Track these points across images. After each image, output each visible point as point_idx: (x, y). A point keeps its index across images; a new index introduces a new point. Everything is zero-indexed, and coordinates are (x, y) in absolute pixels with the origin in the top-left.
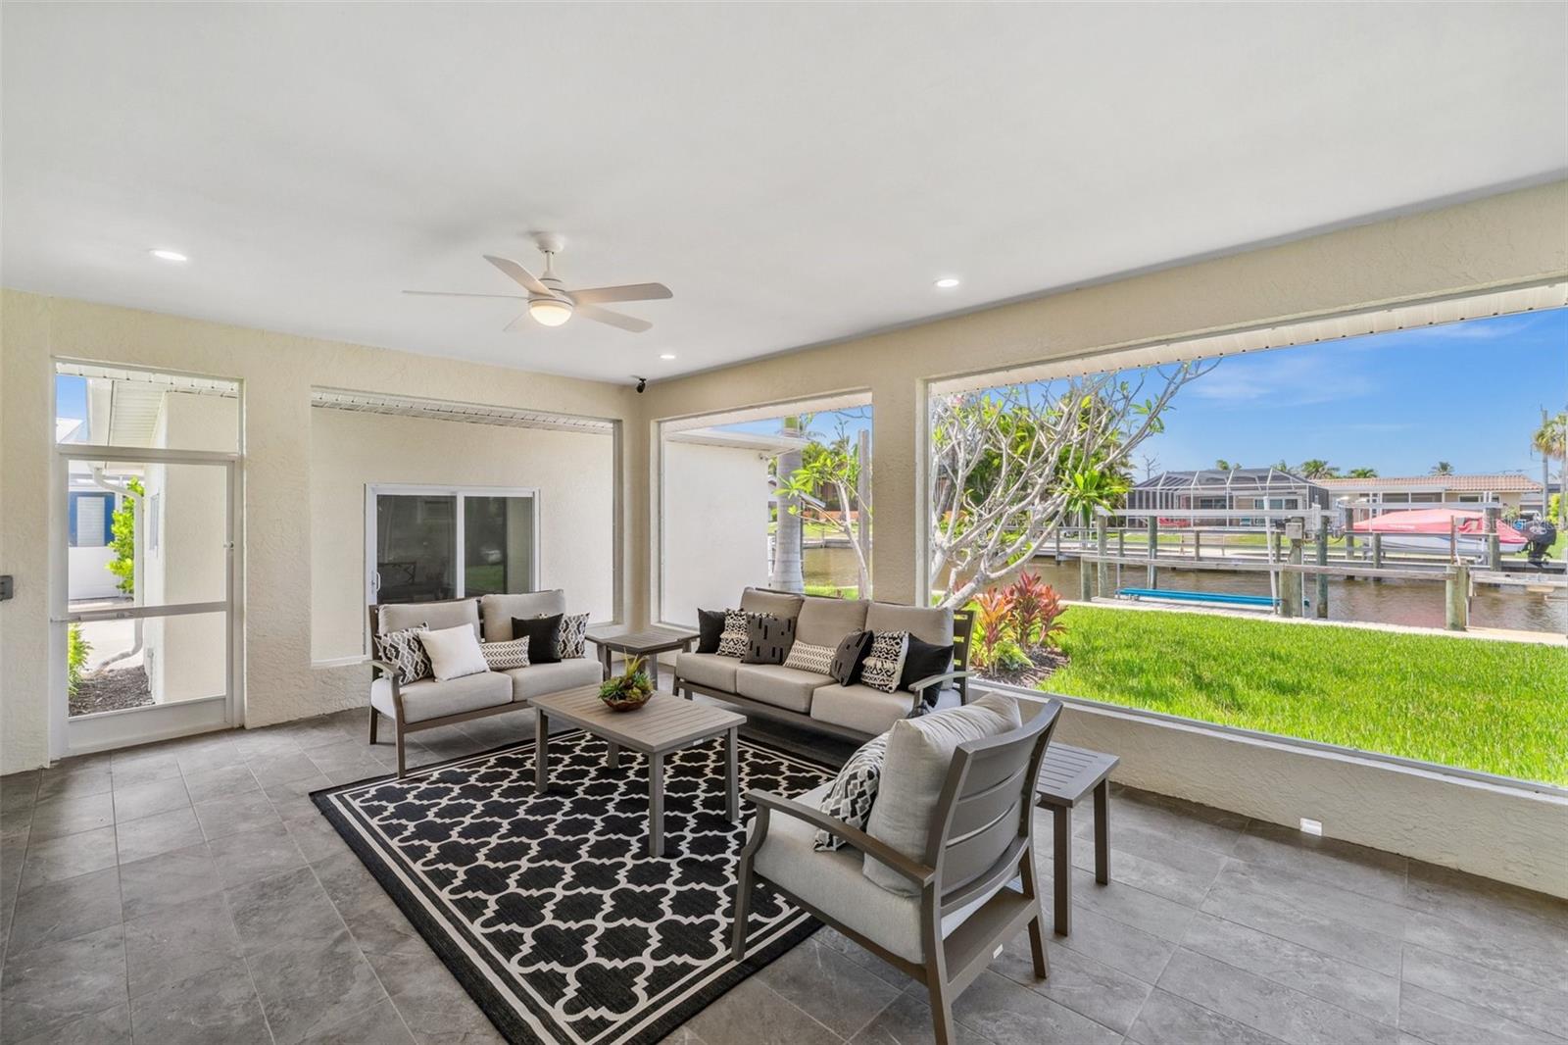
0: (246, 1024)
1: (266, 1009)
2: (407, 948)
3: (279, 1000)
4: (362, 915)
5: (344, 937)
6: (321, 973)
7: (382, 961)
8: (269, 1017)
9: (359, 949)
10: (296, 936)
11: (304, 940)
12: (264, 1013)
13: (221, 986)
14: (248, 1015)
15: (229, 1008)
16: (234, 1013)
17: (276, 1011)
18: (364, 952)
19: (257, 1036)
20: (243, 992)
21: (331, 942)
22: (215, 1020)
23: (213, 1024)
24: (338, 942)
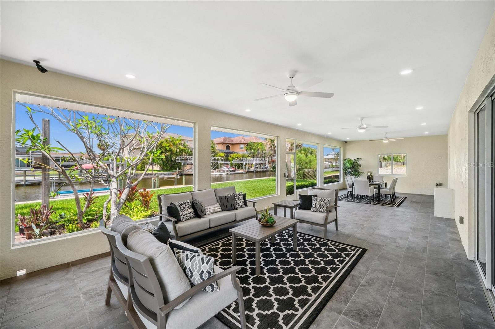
0: (397, 286)
1: (391, 286)
2: (355, 273)
3: (387, 285)
4: (353, 286)
5: (362, 286)
6: (375, 283)
7: (362, 276)
8: (392, 284)
9: (363, 281)
10: (371, 295)
11: (370, 292)
12: (392, 286)
13: (397, 298)
14: (395, 288)
15: (398, 292)
16: (398, 290)
17: (389, 284)
18: (363, 279)
19: (396, 283)
20: (393, 293)
21: (366, 287)
22: (402, 292)
23: (403, 292)
24: (364, 286)
